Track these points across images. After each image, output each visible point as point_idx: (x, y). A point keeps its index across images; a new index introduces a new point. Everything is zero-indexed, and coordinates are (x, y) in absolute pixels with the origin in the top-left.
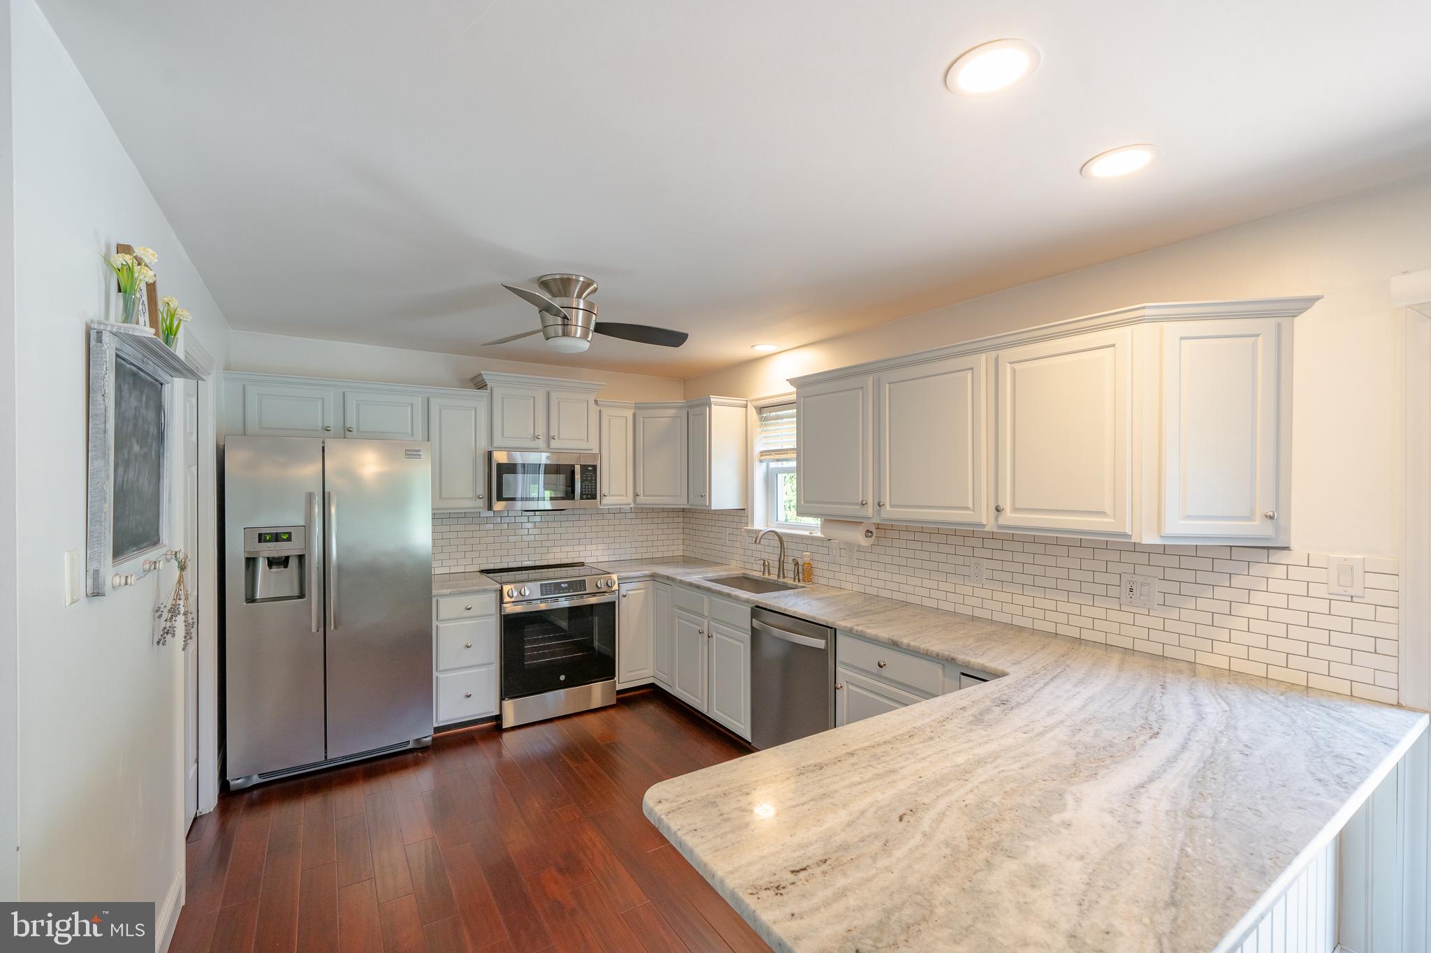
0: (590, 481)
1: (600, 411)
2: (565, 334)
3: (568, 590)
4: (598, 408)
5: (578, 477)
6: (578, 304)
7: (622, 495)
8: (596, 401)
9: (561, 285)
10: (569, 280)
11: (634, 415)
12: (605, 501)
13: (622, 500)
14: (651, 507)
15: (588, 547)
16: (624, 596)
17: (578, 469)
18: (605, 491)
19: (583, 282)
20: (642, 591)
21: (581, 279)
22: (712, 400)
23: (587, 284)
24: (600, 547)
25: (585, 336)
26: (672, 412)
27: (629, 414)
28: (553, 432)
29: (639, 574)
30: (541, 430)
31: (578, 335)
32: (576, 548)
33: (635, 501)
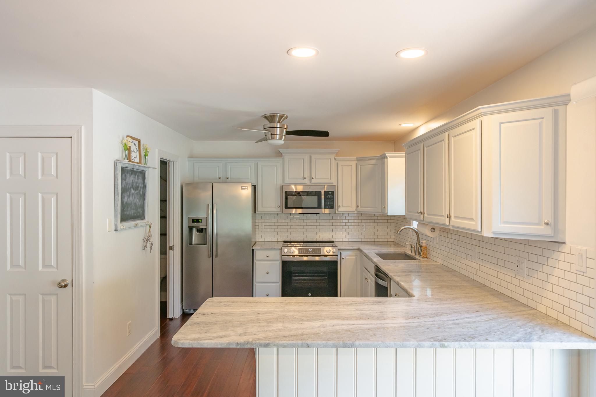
0: (330, 199)
1: (337, 163)
2: (272, 138)
3: (312, 252)
4: (336, 162)
5: (323, 197)
6: (277, 125)
7: (350, 207)
8: (335, 158)
9: (271, 118)
10: (274, 116)
11: (356, 164)
12: (340, 209)
13: (350, 209)
14: (367, 213)
15: (337, 233)
16: (343, 259)
17: (323, 193)
18: (340, 204)
19: (279, 116)
20: (354, 257)
21: (278, 115)
22: (387, 155)
23: (281, 117)
24: (345, 233)
25: (281, 138)
26: (373, 162)
27: (354, 164)
28: (313, 175)
29: (351, 248)
30: (307, 175)
31: (278, 138)
32: (331, 234)
33: (357, 210)
